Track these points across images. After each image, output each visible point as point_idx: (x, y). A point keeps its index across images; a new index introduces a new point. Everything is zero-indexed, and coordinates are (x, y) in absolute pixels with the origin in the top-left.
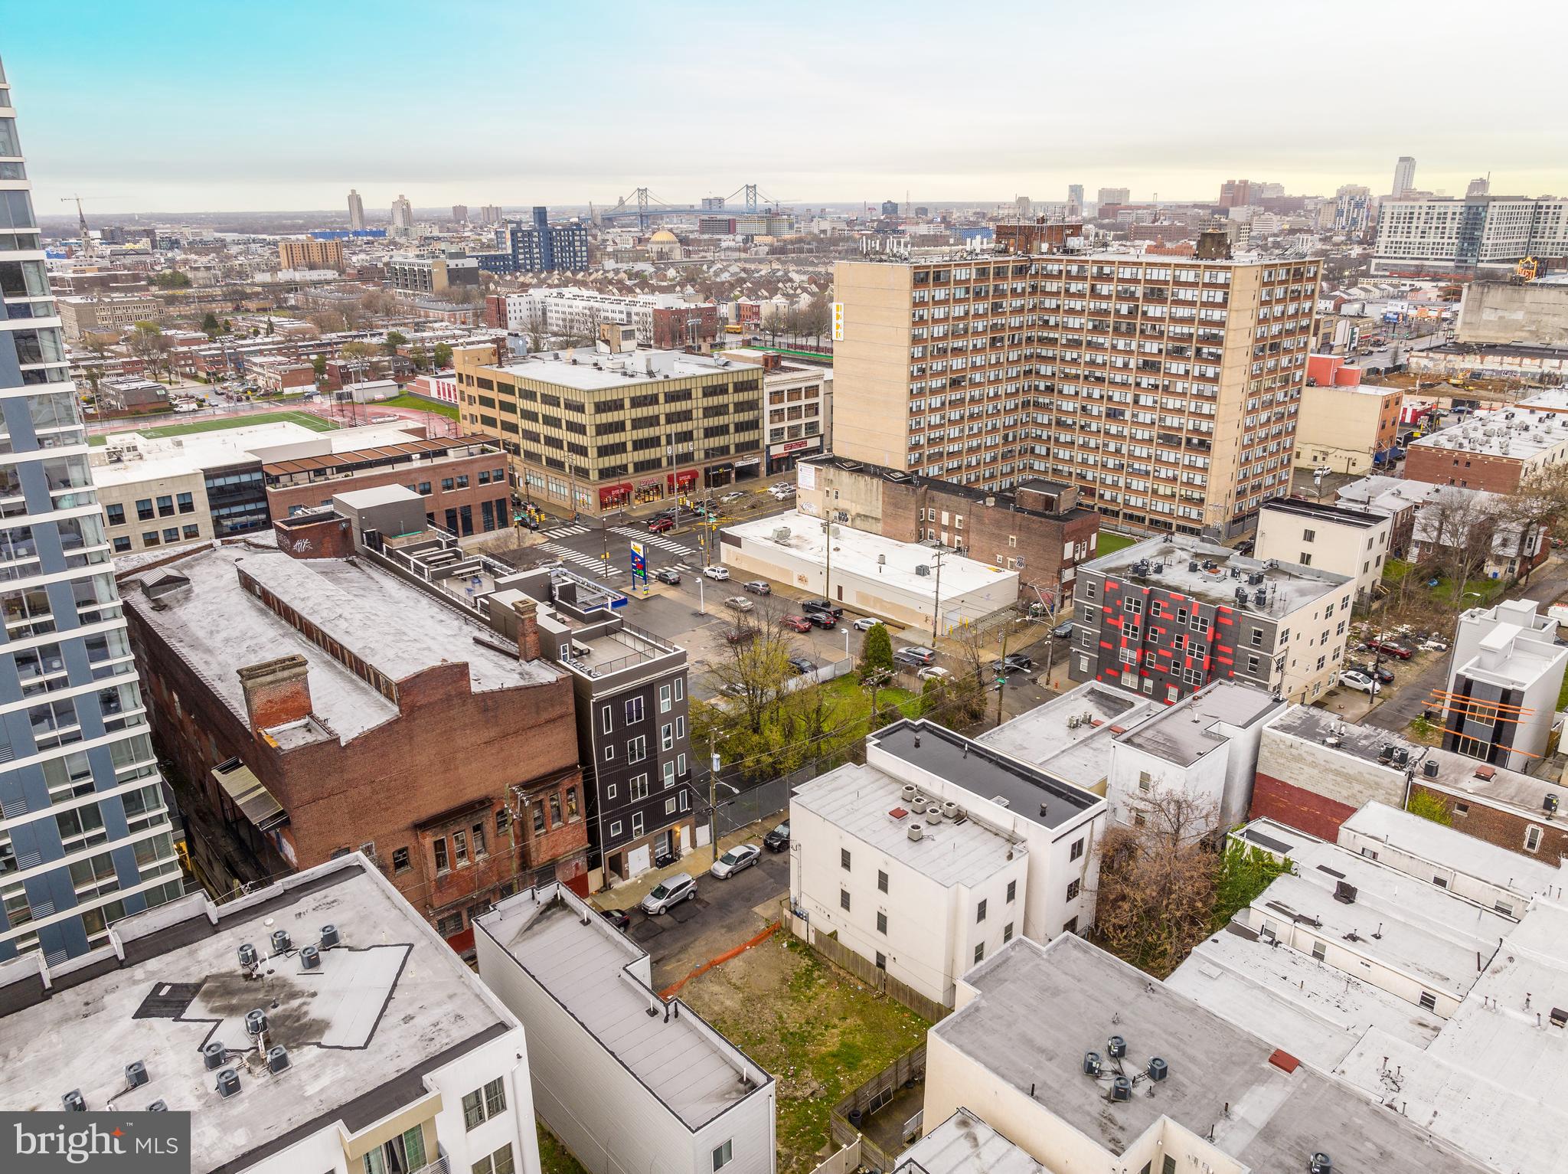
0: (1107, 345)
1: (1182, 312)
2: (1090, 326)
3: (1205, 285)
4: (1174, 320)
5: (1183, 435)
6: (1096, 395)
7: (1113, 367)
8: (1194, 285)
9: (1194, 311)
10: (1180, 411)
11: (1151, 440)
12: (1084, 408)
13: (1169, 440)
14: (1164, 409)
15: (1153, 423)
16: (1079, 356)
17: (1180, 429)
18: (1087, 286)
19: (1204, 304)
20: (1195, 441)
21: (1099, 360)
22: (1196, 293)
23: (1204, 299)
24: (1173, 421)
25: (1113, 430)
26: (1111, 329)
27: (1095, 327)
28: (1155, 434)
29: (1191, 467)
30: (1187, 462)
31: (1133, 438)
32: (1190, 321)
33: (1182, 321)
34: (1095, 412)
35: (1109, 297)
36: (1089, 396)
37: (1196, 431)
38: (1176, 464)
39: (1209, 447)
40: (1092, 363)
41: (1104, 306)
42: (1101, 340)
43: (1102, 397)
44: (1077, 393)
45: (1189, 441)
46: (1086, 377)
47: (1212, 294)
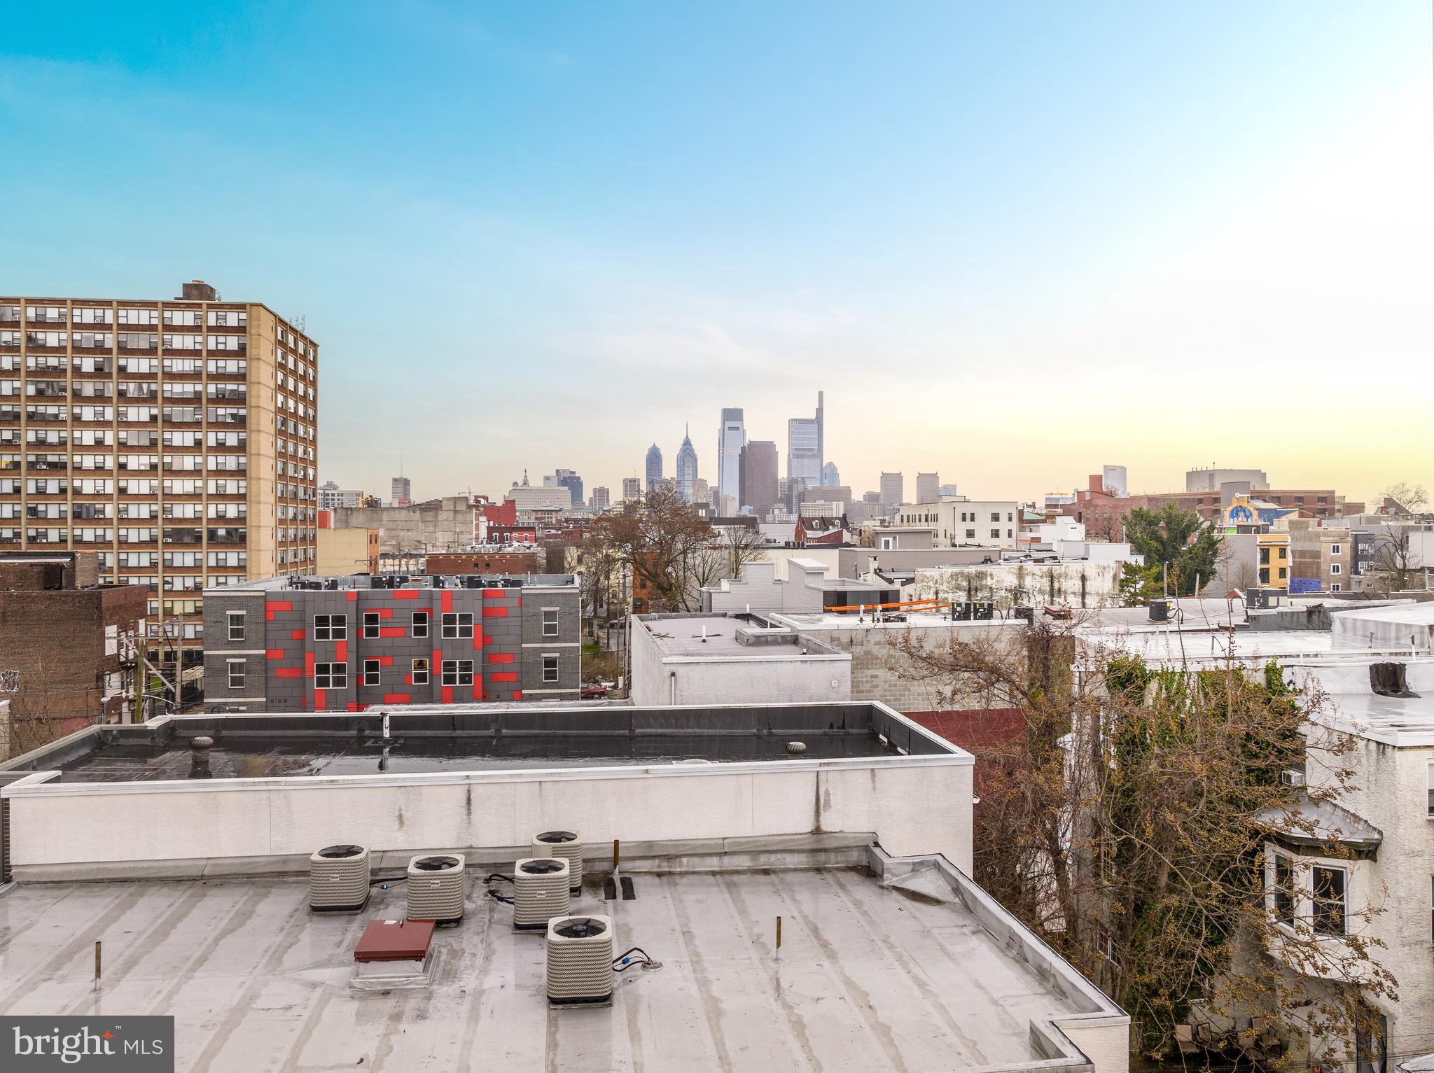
0: (63, 416)
1: (178, 365)
2: (31, 390)
3: (211, 329)
4: (171, 376)
5: (203, 529)
6: (52, 487)
7: (80, 448)
8: (196, 329)
9: (199, 363)
10: (195, 497)
11: (153, 542)
12: (33, 511)
13: (183, 536)
14: (169, 496)
15: (153, 517)
16: (16, 436)
17: (197, 520)
18: (20, 335)
19: (213, 354)
20: (222, 532)
21: (53, 437)
22: (199, 339)
23: (212, 346)
24: (186, 511)
25: (89, 535)
26: (69, 394)
27: (40, 393)
28: (157, 532)
29: (221, 568)
30: (212, 563)
31: (123, 543)
32: (195, 376)
33: (182, 377)
34: (53, 512)
35: (60, 350)
36: (41, 493)
37: (221, 518)
38: (197, 568)
39: (243, 539)
40: (41, 443)
41: (53, 361)
42: (52, 410)
43: (63, 491)
44: (17, 490)
45: (212, 534)
46: (32, 466)
47: (221, 339)
